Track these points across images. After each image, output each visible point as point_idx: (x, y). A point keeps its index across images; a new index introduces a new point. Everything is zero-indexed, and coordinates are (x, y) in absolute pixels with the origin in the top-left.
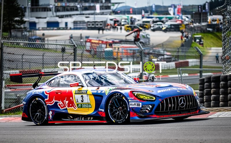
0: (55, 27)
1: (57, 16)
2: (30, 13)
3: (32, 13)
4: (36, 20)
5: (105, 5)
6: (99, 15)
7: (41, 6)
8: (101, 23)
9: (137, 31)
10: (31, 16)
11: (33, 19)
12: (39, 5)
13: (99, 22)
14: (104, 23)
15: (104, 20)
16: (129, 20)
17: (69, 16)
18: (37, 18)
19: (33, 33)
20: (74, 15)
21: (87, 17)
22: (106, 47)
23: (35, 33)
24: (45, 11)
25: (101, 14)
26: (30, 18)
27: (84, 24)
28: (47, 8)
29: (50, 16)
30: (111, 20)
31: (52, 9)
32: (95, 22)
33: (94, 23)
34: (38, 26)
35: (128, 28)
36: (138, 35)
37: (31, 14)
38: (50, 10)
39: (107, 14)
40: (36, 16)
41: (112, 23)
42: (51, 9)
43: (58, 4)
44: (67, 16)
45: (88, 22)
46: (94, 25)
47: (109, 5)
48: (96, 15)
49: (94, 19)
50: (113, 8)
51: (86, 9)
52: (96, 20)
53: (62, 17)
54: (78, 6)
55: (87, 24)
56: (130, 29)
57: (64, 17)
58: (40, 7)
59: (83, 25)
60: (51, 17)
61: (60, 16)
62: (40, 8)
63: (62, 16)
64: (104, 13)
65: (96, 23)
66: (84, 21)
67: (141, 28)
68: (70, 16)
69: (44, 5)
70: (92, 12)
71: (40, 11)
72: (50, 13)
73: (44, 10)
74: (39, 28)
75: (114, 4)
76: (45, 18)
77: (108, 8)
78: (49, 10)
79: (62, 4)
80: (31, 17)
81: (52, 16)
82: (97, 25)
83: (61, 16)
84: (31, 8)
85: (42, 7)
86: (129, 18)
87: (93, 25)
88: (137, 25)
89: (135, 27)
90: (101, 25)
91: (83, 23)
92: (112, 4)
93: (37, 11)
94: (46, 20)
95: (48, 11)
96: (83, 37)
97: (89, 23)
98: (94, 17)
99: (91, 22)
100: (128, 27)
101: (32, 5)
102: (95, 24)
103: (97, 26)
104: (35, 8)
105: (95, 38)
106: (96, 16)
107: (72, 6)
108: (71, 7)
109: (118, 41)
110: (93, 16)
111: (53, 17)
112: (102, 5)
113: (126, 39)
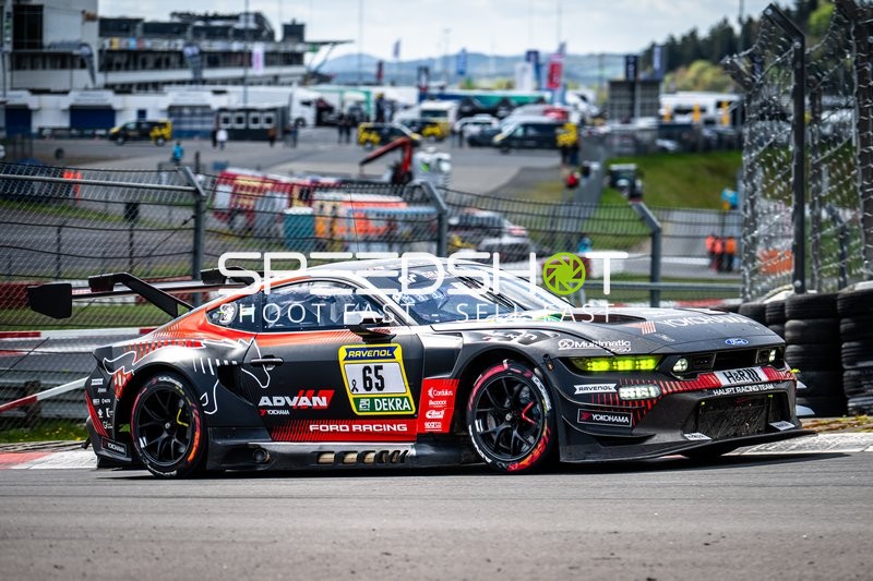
0: (101, 128)
1: (108, 87)
2: (8, 74)
3: (16, 73)
4: (32, 101)
5: (282, 49)
6: (260, 84)
7: (49, 47)
8: (271, 115)
9: (402, 146)
10: (12, 83)
11: (20, 97)
12: (41, 46)
13: (262, 111)
14: (280, 113)
15: (280, 103)
16: (373, 106)
17: (150, 87)
18: (35, 92)
19: (19, 149)
20: (169, 83)
21: (217, 93)
22: (290, 206)
23: (27, 150)
24: (63, 67)
25: (269, 84)
26: (10, 93)
27: (207, 119)
28: (73, 57)
29: (84, 88)
30: (307, 104)
31: (91, 62)
32: (248, 111)
33: (242, 115)
34: (36, 124)
35: (370, 133)
36: (408, 161)
37: (12, 78)
38: (83, 66)
39: (290, 84)
40: (31, 87)
41: (309, 114)
42: (86, 61)
43: (111, 43)
44: (144, 87)
45: (223, 110)
46: (244, 120)
47: (299, 48)
48: (252, 84)
49: (245, 101)
50: (312, 60)
51: (214, 60)
52: (250, 105)
53: (124, 89)
54: (189, 51)
55: (218, 118)
56: (374, 137)
57: (134, 90)
58: (45, 50)
59: (203, 122)
60: (86, 89)
61: (118, 88)
62: (44, 56)
63: (126, 88)
64: (281, 80)
65: (253, 115)
66: (208, 107)
67: (416, 137)
68: (156, 86)
69: (62, 44)
70: (237, 72)
71: (44, 67)
72: (81, 77)
73: (59, 63)
74: (41, 129)
75: (315, 46)
76: (65, 93)
77: (296, 58)
78: (78, 64)
79: (128, 44)
80: (13, 89)
81: (91, 86)
82: (256, 121)
83: (123, 85)
84: (12, 55)
85: (52, 50)
86: (373, 97)
87: (240, 120)
88: (403, 122)
89: (394, 131)
90: (269, 121)
91: (203, 115)
92: (308, 47)
93: (33, 67)
94: (65, 102)
95: (73, 67)
96: (204, 166)
97: (223, 115)
98: (245, 93)
99: (233, 111)
100: (368, 130)
101: (16, 45)
102: (247, 117)
103: (253, 126)
104: (26, 55)
105: (250, 168)
106: (251, 89)
107: (163, 52)
108: (158, 56)
109: (331, 180)
110: (240, 89)
111: (95, 89)
112: (271, 47)
113: (363, 176)
